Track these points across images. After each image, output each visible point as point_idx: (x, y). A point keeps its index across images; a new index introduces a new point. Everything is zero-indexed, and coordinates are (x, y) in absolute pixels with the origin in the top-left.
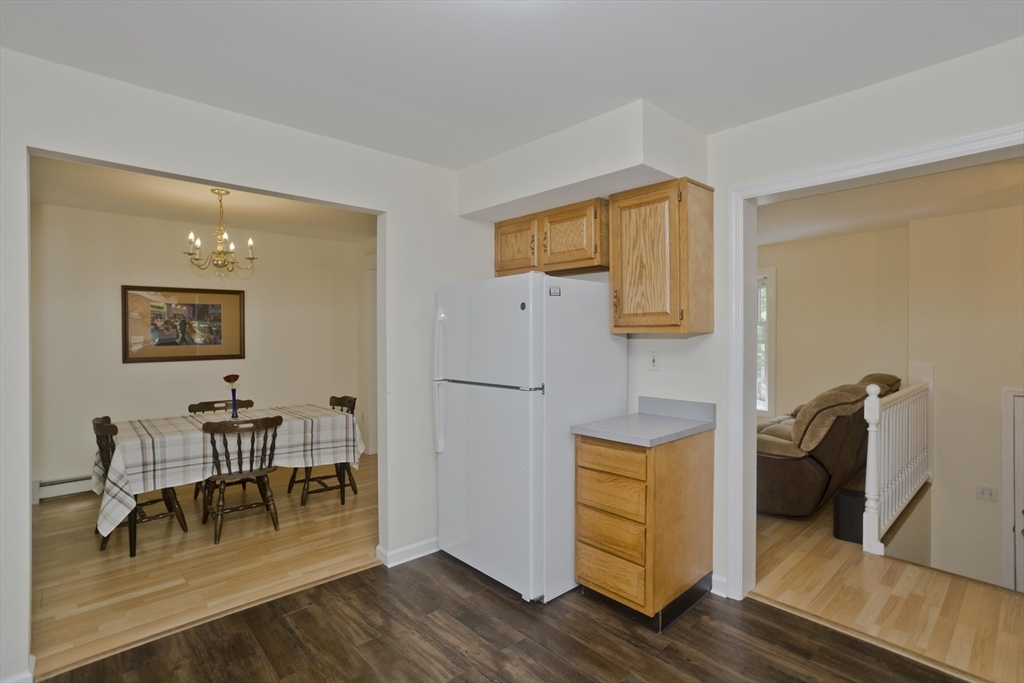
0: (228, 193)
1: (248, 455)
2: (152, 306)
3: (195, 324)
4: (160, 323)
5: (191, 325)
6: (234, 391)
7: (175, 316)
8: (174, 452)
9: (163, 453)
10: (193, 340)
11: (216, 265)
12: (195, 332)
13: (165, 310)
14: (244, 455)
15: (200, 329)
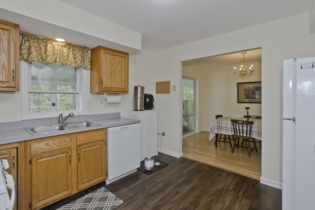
0: (246, 53)
1: (246, 132)
2: (245, 88)
3: (256, 92)
4: (246, 92)
5: (255, 93)
6: (248, 112)
7: (250, 90)
8: (224, 125)
9: (222, 125)
10: (255, 97)
11: (243, 75)
12: (256, 95)
13: (248, 89)
14: (244, 131)
15: (258, 94)
